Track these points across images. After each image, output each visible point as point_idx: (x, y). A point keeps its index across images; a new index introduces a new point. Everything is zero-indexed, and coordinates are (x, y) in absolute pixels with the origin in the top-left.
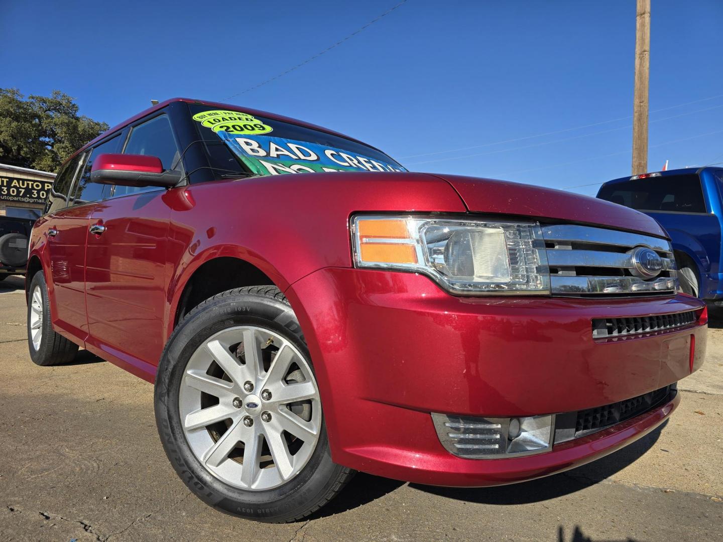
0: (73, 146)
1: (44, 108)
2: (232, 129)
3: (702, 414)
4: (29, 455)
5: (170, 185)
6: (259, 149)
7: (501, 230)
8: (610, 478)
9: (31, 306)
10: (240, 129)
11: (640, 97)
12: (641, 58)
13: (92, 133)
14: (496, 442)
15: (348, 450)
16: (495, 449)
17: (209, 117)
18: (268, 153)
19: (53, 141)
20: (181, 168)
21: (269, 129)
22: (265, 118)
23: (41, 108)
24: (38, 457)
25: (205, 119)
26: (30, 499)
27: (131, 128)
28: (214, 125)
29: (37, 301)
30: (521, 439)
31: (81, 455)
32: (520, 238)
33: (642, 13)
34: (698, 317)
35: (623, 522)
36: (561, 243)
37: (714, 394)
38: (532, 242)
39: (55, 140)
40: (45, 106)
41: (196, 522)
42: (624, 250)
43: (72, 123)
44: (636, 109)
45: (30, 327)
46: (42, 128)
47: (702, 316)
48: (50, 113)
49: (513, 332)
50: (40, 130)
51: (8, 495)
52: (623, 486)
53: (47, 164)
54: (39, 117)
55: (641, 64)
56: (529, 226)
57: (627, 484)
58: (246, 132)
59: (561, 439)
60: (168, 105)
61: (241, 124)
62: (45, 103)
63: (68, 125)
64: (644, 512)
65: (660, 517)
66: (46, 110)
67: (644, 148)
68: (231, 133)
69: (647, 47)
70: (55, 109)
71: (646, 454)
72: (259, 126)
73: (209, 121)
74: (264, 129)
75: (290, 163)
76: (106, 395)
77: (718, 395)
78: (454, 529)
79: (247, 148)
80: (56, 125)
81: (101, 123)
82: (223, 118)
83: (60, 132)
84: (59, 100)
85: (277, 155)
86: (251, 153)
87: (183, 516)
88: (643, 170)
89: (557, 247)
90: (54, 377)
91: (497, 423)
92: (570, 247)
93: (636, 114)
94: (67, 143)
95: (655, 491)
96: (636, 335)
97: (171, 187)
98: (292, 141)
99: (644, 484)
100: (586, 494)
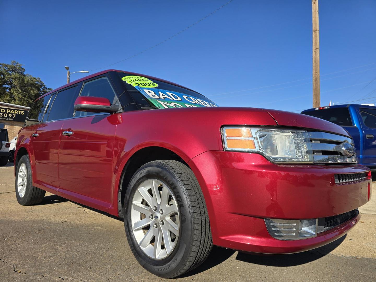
0: (21, 90)
1: (6, 69)
2: (140, 85)
3: (363, 223)
4: (39, 250)
5: (113, 112)
6: (155, 95)
7: (291, 134)
8: (330, 253)
9: (18, 174)
10: (144, 85)
11: (316, 70)
12: (316, 52)
13: (32, 83)
14: (294, 232)
15: (222, 238)
16: (293, 235)
17: (129, 79)
18: (160, 97)
19: (10, 87)
20: (119, 104)
21: (156, 85)
22: (154, 80)
23: (5, 69)
24: (44, 251)
25: (127, 79)
26: (50, 270)
27: (84, 83)
28: (132, 83)
29: (22, 171)
30: (303, 231)
31: (67, 249)
32: (298, 137)
33: (315, 30)
34: (367, 175)
35: (342, 272)
36: (315, 140)
37: (366, 214)
38: (304, 139)
39: (11, 86)
40: (7, 69)
41: (140, 278)
42: (338, 143)
43: (21, 78)
44: (314, 76)
45: (17, 185)
46: (5, 80)
47: (369, 175)
48: (10, 72)
49: (298, 181)
50: (4, 81)
51: (37, 269)
52: (337, 256)
53: (7, 99)
54: (4, 75)
55: (315, 54)
56: (302, 132)
57: (338, 255)
58: (147, 87)
59: (319, 231)
60: (107, 73)
61: (144, 82)
62: (7, 67)
63: (19, 79)
64: (350, 267)
65: (358, 269)
66: (8, 71)
67: (318, 95)
68: (141, 87)
69: (318, 47)
70: (12, 70)
71: (343, 242)
72: (152, 84)
73: (129, 81)
74: (154, 85)
75: (170, 102)
76: (66, 220)
77: (367, 214)
78: (265, 278)
79: (150, 94)
80: (12, 78)
81: (37, 78)
82: (135, 80)
83: (15, 82)
84: (14, 66)
85: (164, 98)
86: (152, 97)
87: (132, 276)
88: (318, 105)
89: (313, 142)
90: (33, 211)
91: (294, 223)
92: (319, 142)
93: (314, 78)
94: (18, 88)
95: (352, 258)
96: (349, 182)
97: (114, 113)
98: (168, 91)
99: (346, 255)
100: (321, 261)
